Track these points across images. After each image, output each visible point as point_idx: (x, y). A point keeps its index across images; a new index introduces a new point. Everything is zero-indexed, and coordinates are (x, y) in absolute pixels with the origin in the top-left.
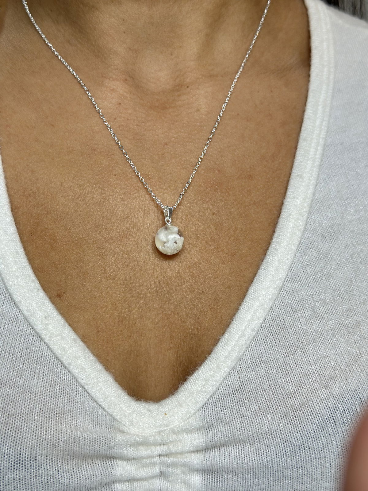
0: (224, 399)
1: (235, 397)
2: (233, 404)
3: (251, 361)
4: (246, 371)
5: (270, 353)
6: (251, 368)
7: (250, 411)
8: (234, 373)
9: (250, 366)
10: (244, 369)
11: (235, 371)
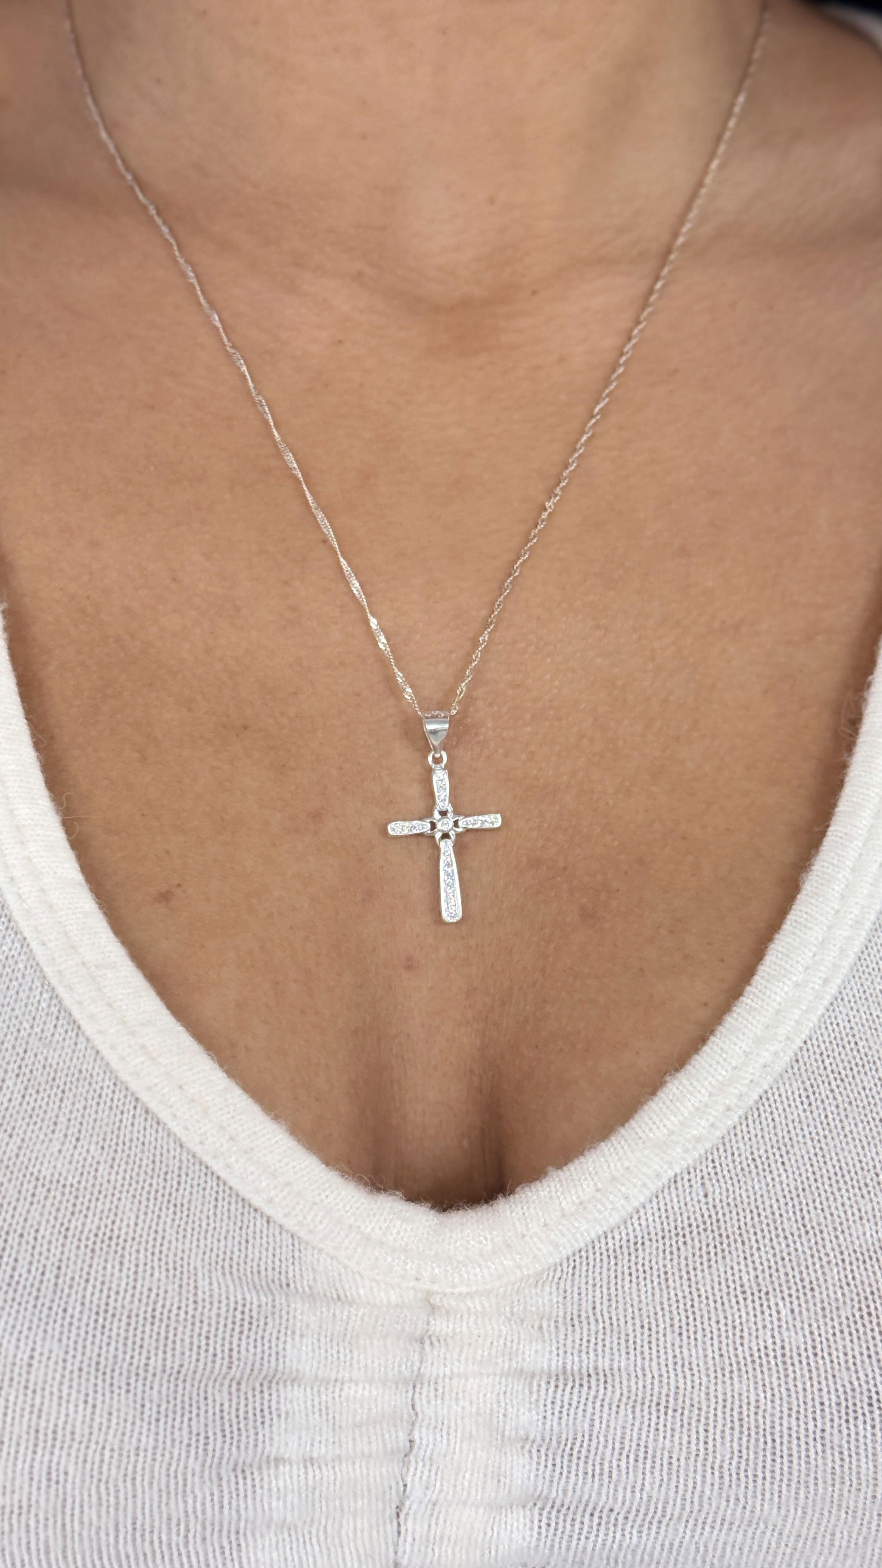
0: (643, 1244)
1: (680, 1243)
2: (671, 1260)
3: (752, 1153)
4: (731, 1178)
5: (818, 1134)
6: (750, 1172)
7: (724, 1286)
8: (689, 1180)
9: (748, 1165)
10: (725, 1172)
11: (693, 1175)
